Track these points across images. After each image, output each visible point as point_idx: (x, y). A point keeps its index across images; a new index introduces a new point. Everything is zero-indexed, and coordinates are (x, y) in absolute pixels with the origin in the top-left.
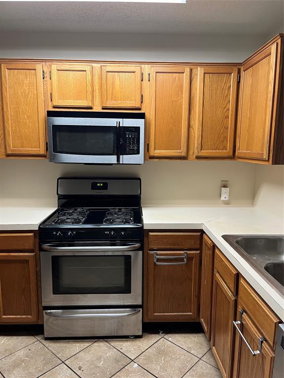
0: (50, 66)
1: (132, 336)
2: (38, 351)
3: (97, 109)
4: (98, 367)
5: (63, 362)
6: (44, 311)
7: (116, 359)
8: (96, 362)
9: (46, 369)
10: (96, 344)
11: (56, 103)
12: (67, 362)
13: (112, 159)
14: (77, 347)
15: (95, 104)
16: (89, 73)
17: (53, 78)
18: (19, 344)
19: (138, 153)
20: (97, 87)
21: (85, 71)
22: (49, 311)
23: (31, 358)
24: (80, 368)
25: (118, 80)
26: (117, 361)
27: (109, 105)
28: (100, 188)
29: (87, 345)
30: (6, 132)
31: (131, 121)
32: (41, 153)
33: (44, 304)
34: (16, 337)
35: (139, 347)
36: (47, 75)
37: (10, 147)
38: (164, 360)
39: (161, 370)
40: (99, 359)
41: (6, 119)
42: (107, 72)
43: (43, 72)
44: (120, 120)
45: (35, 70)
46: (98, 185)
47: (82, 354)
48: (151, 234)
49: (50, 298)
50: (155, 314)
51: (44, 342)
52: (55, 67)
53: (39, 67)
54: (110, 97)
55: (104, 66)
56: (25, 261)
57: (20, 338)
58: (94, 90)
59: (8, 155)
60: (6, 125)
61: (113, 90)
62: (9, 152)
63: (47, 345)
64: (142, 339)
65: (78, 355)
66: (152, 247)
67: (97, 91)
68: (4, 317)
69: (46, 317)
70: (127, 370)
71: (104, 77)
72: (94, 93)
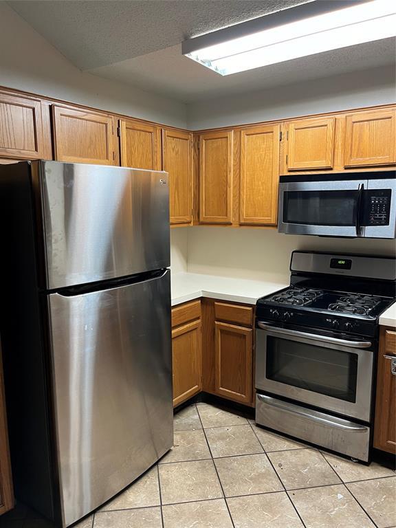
0: (288, 125)
1: (356, 459)
2: (245, 433)
3: (339, 169)
4: (300, 472)
5: (265, 453)
6: (257, 394)
7: (324, 474)
8: (299, 467)
9: (247, 452)
10: (307, 450)
11: (291, 167)
12: (269, 454)
13: (351, 231)
14: (285, 444)
15: (336, 164)
16: (330, 127)
17: (290, 139)
18: (231, 421)
19: (387, 223)
20: (339, 142)
21: (326, 125)
22: (261, 396)
23: (238, 437)
24: (280, 465)
25: (368, 131)
26: (324, 476)
27: (353, 163)
28: (341, 266)
29: (297, 447)
30: (241, 200)
31: (379, 183)
32: (272, 222)
33: (257, 386)
34: (230, 414)
35: (359, 473)
36: (284, 136)
37: (243, 215)
38: (385, 499)
39: (375, 507)
40: (305, 466)
41: (241, 188)
42: (354, 122)
43: (281, 133)
44: (365, 182)
45: (272, 132)
46: (340, 262)
47: (288, 454)
48: (389, 332)
49: (263, 383)
50: (389, 442)
51: (254, 427)
52: (292, 126)
53: (276, 129)
54: (355, 153)
55: (349, 116)
56: (242, 336)
57: (234, 416)
58: (337, 146)
59: (241, 225)
60: (241, 193)
61: (359, 144)
62: (242, 221)
63: (256, 431)
64: (367, 467)
65: (283, 452)
66: (390, 350)
67: (340, 148)
68: (221, 388)
69: (258, 401)
70: (333, 490)
71: (349, 129)
72: (336, 150)
